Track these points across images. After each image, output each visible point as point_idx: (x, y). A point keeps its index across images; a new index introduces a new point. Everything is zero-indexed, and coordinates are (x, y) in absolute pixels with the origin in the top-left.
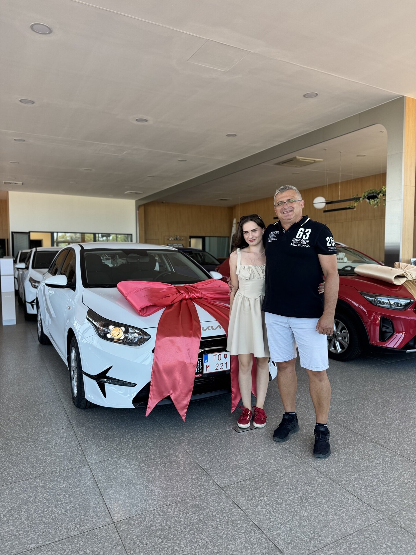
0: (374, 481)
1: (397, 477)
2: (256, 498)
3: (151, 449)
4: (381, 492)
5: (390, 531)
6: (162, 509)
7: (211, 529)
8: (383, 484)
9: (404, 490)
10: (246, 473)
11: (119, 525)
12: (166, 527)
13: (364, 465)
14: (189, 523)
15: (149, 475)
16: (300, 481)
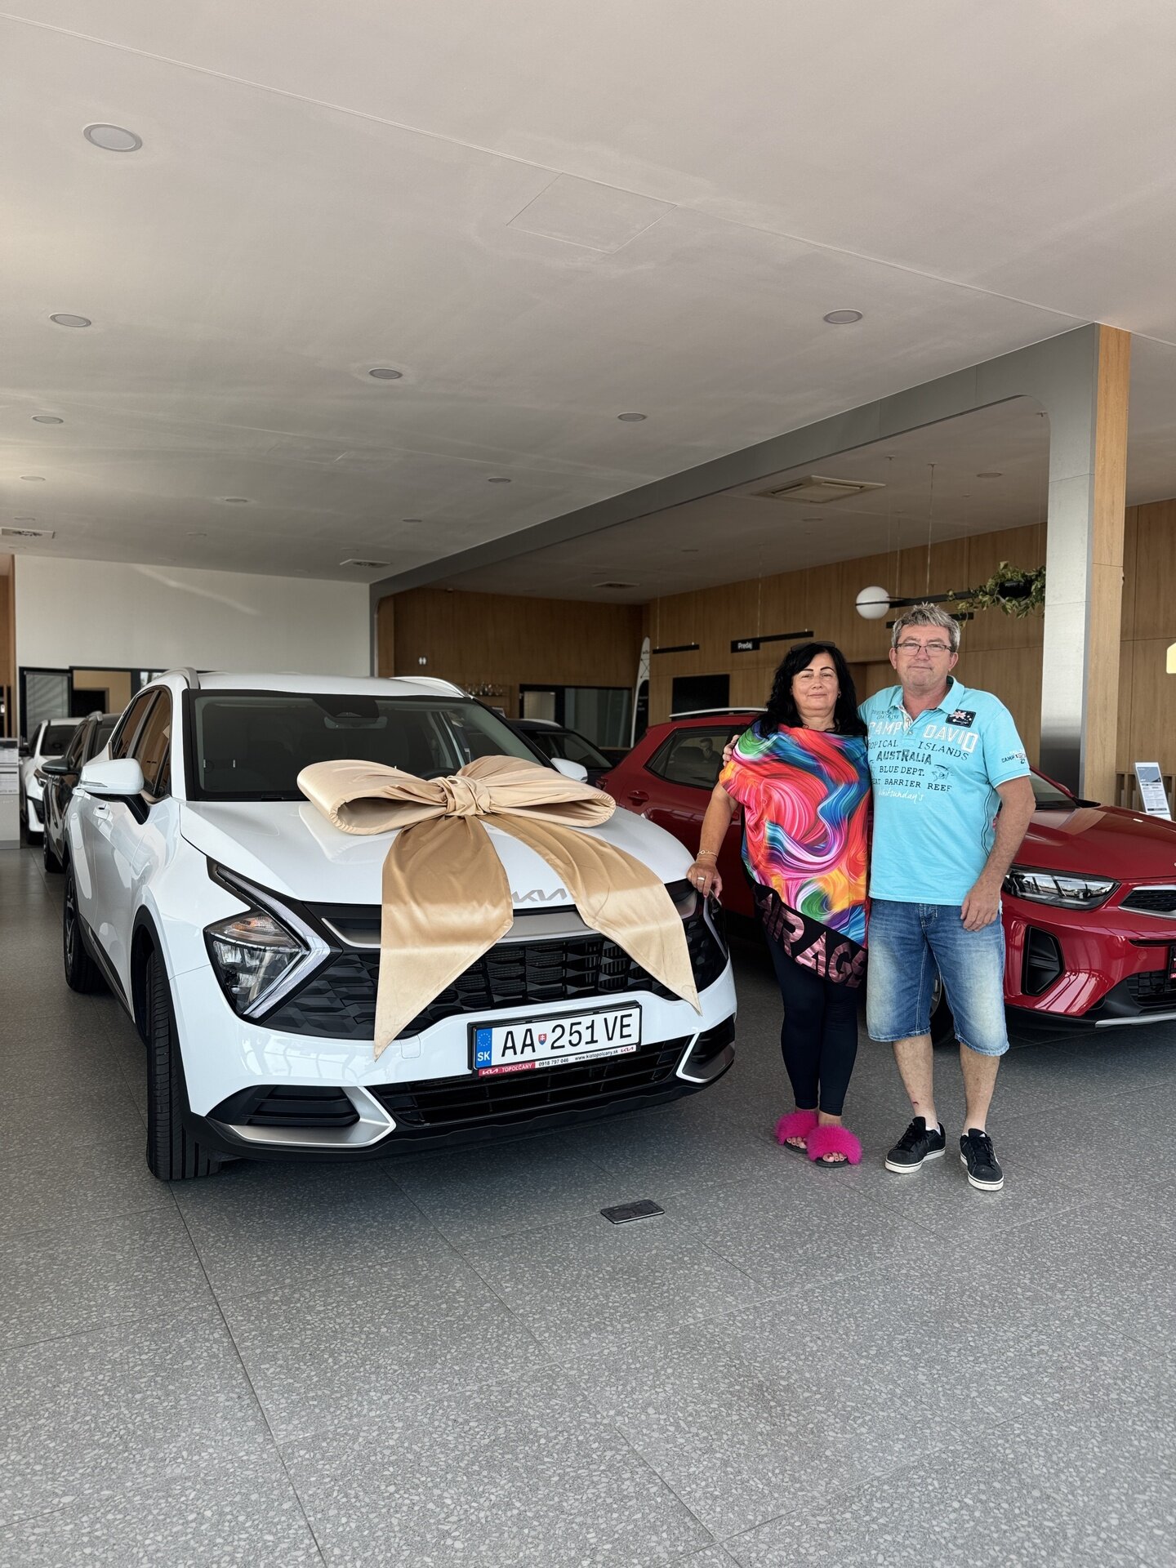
0: (953, 1350)
1: (1013, 1340)
2: (645, 1388)
3: (381, 1265)
4: (967, 1375)
5: (977, 1470)
6: (401, 1413)
7: (523, 1461)
8: (974, 1355)
9: (1026, 1372)
10: (627, 1326)
11: (290, 1451)
12: (410, 1456)
13: (933, 1308)
14: (468, 1447)
15: (373, 1328)
16: (762, 1346)
